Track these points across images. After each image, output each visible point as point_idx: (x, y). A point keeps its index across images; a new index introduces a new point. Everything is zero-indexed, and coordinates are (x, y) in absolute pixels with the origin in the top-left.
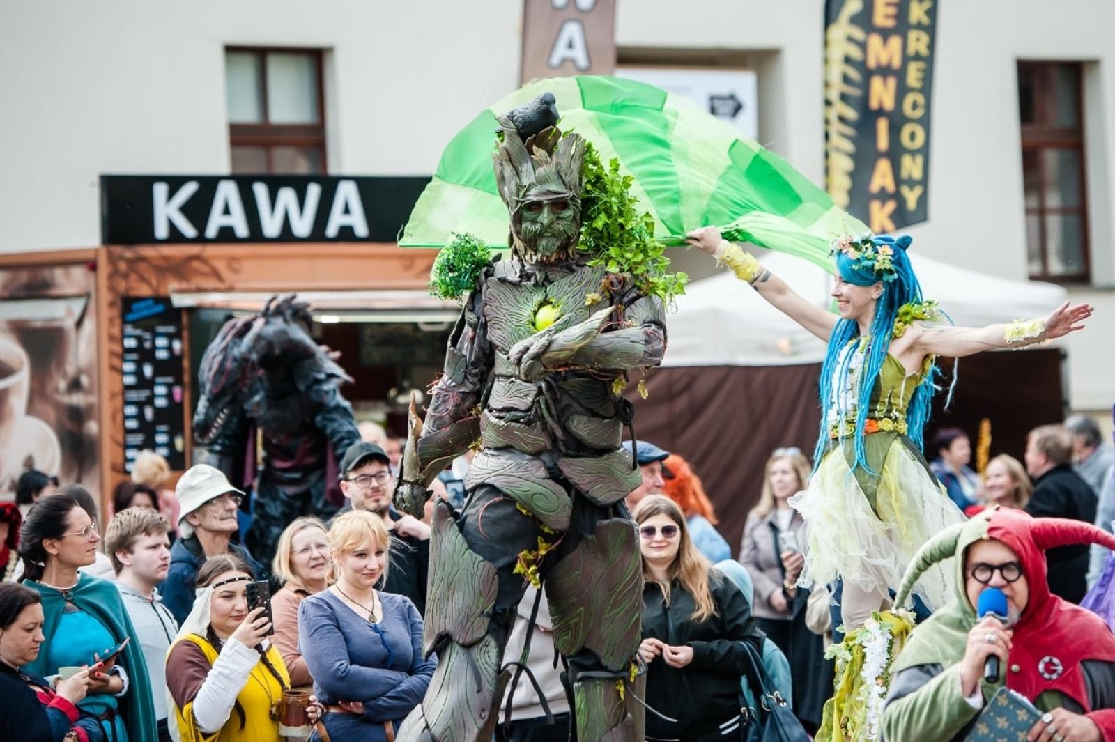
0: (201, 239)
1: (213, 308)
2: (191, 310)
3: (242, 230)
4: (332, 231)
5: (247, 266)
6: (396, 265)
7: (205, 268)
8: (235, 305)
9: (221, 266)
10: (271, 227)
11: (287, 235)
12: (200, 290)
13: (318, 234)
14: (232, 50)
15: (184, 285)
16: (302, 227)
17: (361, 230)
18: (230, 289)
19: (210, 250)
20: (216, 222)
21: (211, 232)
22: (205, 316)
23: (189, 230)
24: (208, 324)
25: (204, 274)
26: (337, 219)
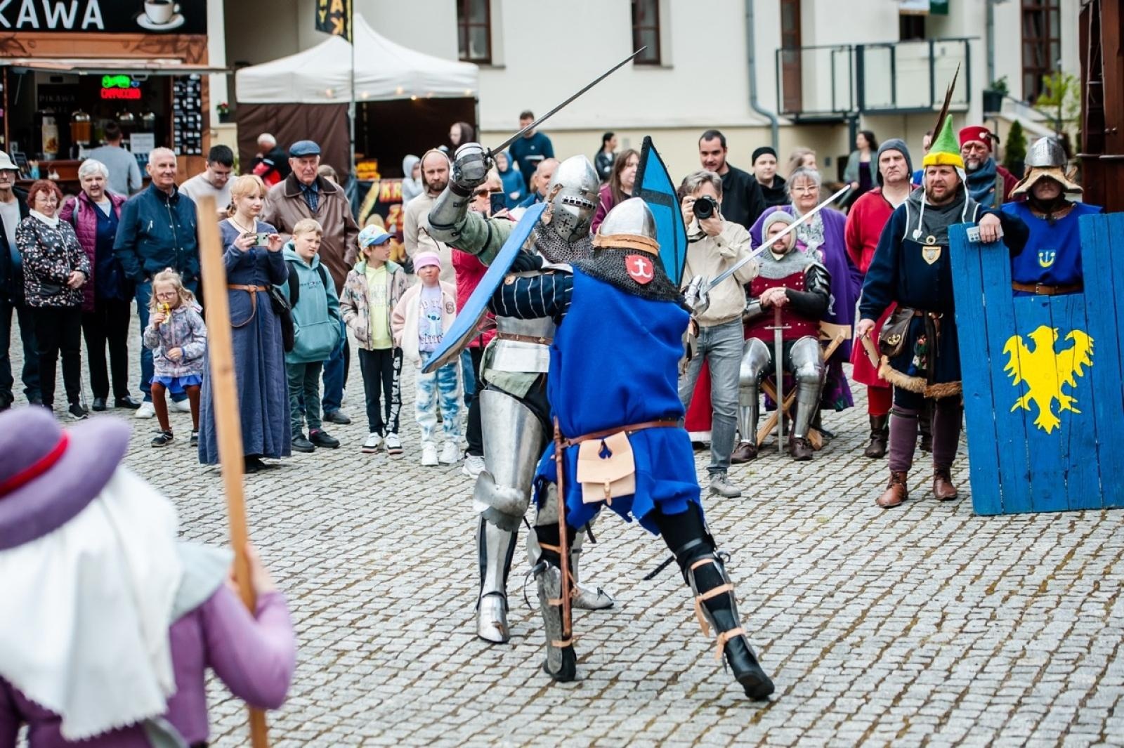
0: (13, 29)
1: (20, 66)
2: (8, 67)
3: (36, 25)
4: (85, 26)
5: (38, 44)
6: (120, 45)
7: (16, 45)
8: (32, 65)
9: (24, 44)
10: (52, 23)
11: (60, 27)
12: (13, 57)
13: (77, 27)
15: (5, 54)
16: (68, 23)
17: (101, 26)
18: (30, 57)
19: (19, 35)
20: (22, 19)
21: (19, 25)
22: (16, 71)
23: (7, 24)
24: (18, 75)
25: (15, 48)
26: (87, 20)
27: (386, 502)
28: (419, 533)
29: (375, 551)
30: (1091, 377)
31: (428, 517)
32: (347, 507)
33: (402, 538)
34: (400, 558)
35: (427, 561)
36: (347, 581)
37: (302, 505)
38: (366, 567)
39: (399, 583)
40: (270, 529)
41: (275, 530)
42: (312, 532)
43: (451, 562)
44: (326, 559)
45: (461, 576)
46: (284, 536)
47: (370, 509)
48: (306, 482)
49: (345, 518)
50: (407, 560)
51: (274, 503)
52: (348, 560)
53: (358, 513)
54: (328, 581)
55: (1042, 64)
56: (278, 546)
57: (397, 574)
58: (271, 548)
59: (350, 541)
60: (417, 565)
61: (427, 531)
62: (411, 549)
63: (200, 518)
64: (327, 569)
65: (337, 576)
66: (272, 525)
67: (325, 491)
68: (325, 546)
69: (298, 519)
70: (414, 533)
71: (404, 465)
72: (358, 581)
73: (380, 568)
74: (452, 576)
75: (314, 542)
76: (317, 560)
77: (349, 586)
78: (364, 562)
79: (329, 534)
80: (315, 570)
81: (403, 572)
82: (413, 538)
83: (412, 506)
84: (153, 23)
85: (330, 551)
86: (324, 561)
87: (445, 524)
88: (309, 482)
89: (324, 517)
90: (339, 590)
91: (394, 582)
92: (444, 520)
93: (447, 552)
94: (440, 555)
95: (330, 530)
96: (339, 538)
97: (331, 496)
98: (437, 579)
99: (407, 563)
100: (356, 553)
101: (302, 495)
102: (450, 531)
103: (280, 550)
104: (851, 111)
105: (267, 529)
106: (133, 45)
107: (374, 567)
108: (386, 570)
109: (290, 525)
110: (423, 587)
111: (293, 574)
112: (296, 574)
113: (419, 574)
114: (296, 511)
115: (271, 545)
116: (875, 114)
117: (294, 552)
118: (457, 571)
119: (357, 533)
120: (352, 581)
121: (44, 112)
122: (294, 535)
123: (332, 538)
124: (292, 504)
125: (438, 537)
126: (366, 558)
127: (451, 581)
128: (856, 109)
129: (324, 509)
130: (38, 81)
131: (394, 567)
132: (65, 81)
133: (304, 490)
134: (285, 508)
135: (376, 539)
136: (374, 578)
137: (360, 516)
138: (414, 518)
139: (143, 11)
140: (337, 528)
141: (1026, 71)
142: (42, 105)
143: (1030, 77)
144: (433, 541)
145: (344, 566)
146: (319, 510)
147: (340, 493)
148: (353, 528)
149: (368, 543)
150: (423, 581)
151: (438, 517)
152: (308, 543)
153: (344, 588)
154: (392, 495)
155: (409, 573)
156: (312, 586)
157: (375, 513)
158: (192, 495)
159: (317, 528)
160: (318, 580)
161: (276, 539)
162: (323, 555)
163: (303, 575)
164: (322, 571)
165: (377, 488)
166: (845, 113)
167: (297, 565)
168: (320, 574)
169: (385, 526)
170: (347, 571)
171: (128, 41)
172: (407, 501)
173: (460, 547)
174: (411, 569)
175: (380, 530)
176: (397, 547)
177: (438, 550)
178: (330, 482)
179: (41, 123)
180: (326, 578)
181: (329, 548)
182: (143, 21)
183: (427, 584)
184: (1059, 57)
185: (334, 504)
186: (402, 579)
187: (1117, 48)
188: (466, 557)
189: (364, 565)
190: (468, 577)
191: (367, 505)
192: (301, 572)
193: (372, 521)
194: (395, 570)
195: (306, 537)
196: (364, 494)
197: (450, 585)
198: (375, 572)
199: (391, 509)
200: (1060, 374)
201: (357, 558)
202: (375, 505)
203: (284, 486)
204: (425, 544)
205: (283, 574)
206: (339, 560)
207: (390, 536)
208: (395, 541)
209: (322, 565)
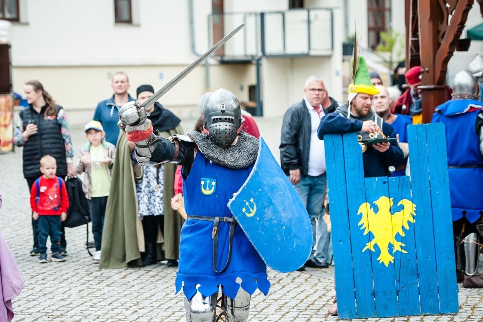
30: (414, 230)
55: (380, 24)
104: (257, 55)
116: (272, 57)
128: (260, 54)
141: (370, 29)
143: (373, 34)
166: (253, 57)
184: (390, 20)
187: (428, 16)
200: (394, 228)
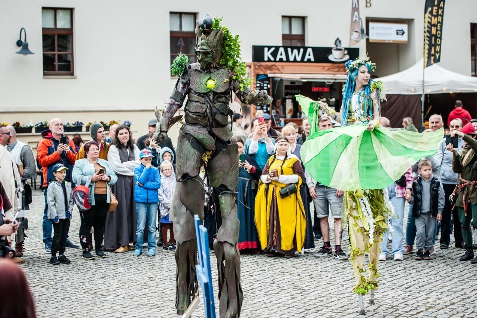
0: (275, 61)
1: (277, 77)
2: (272, 78)
3: (285, 59)
4: (306, 60)
5: (286, 68)
6: (321, 68)
7: (276, 68)
8: (283, 77)
9: (280, 67)
10: (291, 58)
11: (295, 61)
12: (274, 73)
13: (302, 60)
14: (283, 17)
15: (271, 72)
16: (299, 58)
17: (313, 60)
18: (282, 73)
19: (277, 64)
20: (279, 57)
21: (277, 59)
22: (276, 79)
23: (272, 59)
24: (276, 81)
25: (275, 69)
26: (307, 57)
27: (435, 276)
28: (450, 290)
29: (430, 298)
31: (454, 283)
32: (418, 277)
33: (442, 293)
34: (441, 302)
35: (454, 304)
36: (417, 311)
37: (397, 275)
38: (426, 305)
39: (440, 313)
40: (383, 286)
41: (385, 286)
42: (401, 288)
43: (465, 305)
44: (408, 300)
45: (469, 311)
46: (389, 289)
47: (428, 278)
48: (399, 265)
49: (416, 282)
50: (445, 303)
51: (384, 274)
52: (418, 301)
53: (422, 280)
54: (408, 311)
56: (386, 293)
57: (440, 309)
58: (383, 294)
59: (419, 293)
60: (449, 305)
61: (454, 290)
62: (447, 298)
63: (351, 279)
64: (408, 305)
65: (412, 308)
66: (383, 284)
67: (407, 269)
68: (407, 294)
69: (395, 282)
70: (448, 290)
71: (443, 259)
72: (422, 311)
73: (432, 306)
74: (465, 311)
75: (402, 292)
76: (404, 301)
77: (418, 313)
78: (425, 302)
79: (409, 289)
80: (403, 305)
81: (443, 308)
82: (447, 293)
83: (447, 278)
84: (336, 59)
85: (409, 297)
86: (407, 302)
87: (462, 287)
88: (401, 265)
89: (407, 281)
90: (413, 315)
91: (439, 312)
92: (462, 285)
93: (463, 300)
94: (460, 301)
95: (409, 287)
96: (413, 291)
97: (411, 272)
98: (458, 312)
99: (445, 304)
100: (421, 298)
101: (397, 271)
102: (464, 290)
103: (387, 295)
105: (381, 285)
106: (326, 68)
107: (430, 305)
108: (435, 307)
109: (392, 284)
110: (452, 316)
111: (393, 307)
112: (394, 306)
113: (450, 310)
114: (394, 278)
115: (383, 293)
117: (393, 297)
118: (467, 309)
119: (421, 289)
120: (420, 311)
121: (287, 97)
122: (393, 289)
123: (411, 291)
124: (392, 275)
125: (459, 293)
126: (426, 301)
127: (465, 314)
129: (407, 278)
130: (285, 84)
131: (438, 306)
132: (297, 84)
133: (398, 269)
134: (390, 276)
135: (431, 292)
136: (429, 310)
137: (423, 282)
138: (447, 284)
139: (331, 53)
140: (413, 287)
142: (286, 94)
144: (456, 294)
145: (416, 304)
146: (405, 278)
147: (414, 271)
148: (420, 287)
149: (427, 294)
150: (452, 313)
151: (459, 284)
152: (400, 293)
153: (416, 314)
154: (438, 273)
155: (445, 309)
156: (401, 313)
157: (430, 280)
158: (348, 268)
159: (404, 286)
160: (403, 310)
161: (385, 290)
162: (406, 299)
163: (397, 307)
164: (406, 306)
165: (431, 269)
167: (394, 303)
168: (405, 307)
169: (434, 287)
170: (417, 306)
171: (324, 67)
172: (445, 275)
173: (469, 298)
174: (446, 307)
175: (432, 288)
176: (440, 297)
177: (459, 299)
178: (410, 265)
179: (286, 102)
180: (408, 309)
181: (409, 296)
182: (331, 58)
183: (454, 314)
185: (412, 276)
186: (442, 311)
188: (472, 303)
189: (425, 304)
190: (472, 312)
191: (427, 277)
192: (396, 306)
193: (429, 284)
194: (439, 307)
195: (398, 290)
196: (425, 271)
197: (464, 315)
198: (430, 308)
199: (437, 279)
201: (421, 301)
202: (430, 277)
203: (389, 267)
204: (453, 296)
205: (388, 306)
206: (413, 301)
207: (437, 291)
208: (439, 294)
209: (405, 303)
